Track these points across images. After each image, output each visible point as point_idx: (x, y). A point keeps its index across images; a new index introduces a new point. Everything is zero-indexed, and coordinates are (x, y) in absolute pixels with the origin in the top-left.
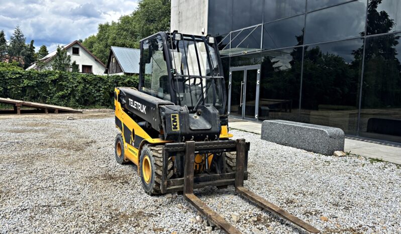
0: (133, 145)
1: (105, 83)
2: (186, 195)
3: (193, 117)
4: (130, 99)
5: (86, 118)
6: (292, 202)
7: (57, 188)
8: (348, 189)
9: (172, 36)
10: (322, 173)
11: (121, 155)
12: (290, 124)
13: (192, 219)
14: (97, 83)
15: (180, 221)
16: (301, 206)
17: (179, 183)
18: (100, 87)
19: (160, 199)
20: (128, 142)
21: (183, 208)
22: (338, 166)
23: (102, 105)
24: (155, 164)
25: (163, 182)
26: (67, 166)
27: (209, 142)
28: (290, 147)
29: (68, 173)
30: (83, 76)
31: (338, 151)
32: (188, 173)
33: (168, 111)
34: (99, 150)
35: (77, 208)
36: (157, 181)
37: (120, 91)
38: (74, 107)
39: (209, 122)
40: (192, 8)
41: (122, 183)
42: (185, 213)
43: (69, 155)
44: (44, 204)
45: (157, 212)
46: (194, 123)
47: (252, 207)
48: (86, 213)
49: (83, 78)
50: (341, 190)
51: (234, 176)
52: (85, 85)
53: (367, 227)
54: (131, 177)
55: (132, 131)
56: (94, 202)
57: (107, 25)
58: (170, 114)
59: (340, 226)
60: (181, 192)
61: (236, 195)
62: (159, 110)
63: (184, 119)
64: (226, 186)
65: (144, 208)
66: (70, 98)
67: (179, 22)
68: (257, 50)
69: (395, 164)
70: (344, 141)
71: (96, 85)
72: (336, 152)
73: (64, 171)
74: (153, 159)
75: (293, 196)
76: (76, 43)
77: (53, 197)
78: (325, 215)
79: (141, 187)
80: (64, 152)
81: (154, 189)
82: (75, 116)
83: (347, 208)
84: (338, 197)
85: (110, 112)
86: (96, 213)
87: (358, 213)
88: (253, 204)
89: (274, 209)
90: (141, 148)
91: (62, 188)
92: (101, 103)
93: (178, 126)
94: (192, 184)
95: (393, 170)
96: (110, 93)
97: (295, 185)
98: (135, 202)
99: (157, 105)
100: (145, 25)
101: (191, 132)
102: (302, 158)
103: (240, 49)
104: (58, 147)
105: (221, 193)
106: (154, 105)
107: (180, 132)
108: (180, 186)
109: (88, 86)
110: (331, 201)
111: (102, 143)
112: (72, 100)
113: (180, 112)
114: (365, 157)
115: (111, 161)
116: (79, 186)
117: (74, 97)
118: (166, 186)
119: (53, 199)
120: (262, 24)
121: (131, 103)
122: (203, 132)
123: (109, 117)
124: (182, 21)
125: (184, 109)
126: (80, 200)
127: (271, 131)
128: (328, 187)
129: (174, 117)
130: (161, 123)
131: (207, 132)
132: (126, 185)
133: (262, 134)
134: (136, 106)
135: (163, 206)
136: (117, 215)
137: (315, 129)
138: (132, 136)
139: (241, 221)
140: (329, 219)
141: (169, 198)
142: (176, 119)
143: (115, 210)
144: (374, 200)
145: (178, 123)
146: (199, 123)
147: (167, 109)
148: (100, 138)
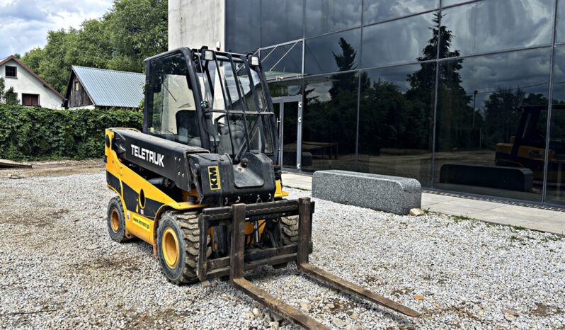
0: (142, 212)
1: (67, 121)
2: (234, 280)
3: (237, 169)
4: (133, 146)
5: (39, 175)
6: (373, 279)
7: (27, 286)
8: (437, 257)
9: (200, 54)
10: (400, 238)
11: (119, 230)
12: (351, 175)
13: (247, 313)
14: (54, 121)
15: (231, 317)
16: (386, 283)
17: (223, 265)
18: (58, 127)
19: (194, 290)
20: (132, 208)
21: (230, 299)
22: (418, 228)
23: (63, 156)
24: (185, 239)
25: (201, 264)
26: (33, 250)
27: (262, 204)
28: (353, 206)
29: (39, 262)
30: (29, 110)
31: (414, 209)
32: (237, 250)
33: (203, 162)
34: (77, 223)
35: (69, 312)
36: (189, 264)
37: (115, 133)
38: (15, 159)
39: (260, 175)
40: (200, 13)
41: (129, 270)
42: (235, 306)
43: (30, 234)
44: (14, 311)
45: (195, 309)
46: (239, 178)
47: (325, 290)
48: (86, 319)
49: (29, 114)
50: (429, 259)
51: (295, 249)
52: (34, 125)
53: (472, 304)
54: (140, 260)
55: (139, 192)
56: (94, 301)
57: (62, 34)
58: (207, 167)
59: (440, 305)
60: (225, 277)
61: (298, 275)
62: (188, 159)
63: (226, 173)
64: (284, 265)
65: (174, 304)
66: (8, 146)
67: (181, 33)
68: (298, 76)
69: (484, 222)
70: (421, 196)
71: (51, 124)
72: (412, 210)
73: (30, 258)
74: (181, 232)
75: (374, 271)
76: (12, 59)
77: (24, 299)
78: (419, 293)
79: (159, 274)
80: (20, 228)
81: (184, 275)
82: (21, 172)
83: (441, 282)
84: (427, 269)
85: (77, 165)
86: (102, 317)
87: (456, 287)
88: (324, 286)
89: (356, 290)
90: (159, 217)
91: (35, 285)
92: (60, 152)
93: (218, 184)
94: (242, 265)
95: (482, 230)
96: (75, 137)
97: (371, 257)
98: (158, 296)
99: (185, 153)
100: (124, 35)
101: (236, 190)
102: (371, 220)
103: (275, 73)
104: (7, 222)
105: (278, 275)
106: (179, 154)
107: (221, 192)
108: (225, 269)
109: (39, 126)
110: (421, 273)
111: (79, 213)
112: (12, 147)
113: (220, 164)
114: (447, 215)
115: (101, 239)
116: (62, 280)
117: (16, 143)
118: (205, 270)
119: (26, 302)
120: (303, 40)
121: (136, 151)
122: (253, 190)
123: (77, 172)
124: (186, 32)
125: (225, 158)
126: (70, 300)
127: (326, 185)
128: (413, 257)
129: (212, 170)
130: (193, 180)
131: (257, 189)
132: (135, 273)
133: (313, 190)
134: (145, 156)
135: (200, 299)
136: (134, 318)
137: (384, 181)
138: (139, 200)
139: (314, 310)
140: (425, 297)
141: (206, 287)
142: (215, 173)
143: (131, 310)
144: (471, 269)
145: (219, 179)
146: (247, 178)
147: (201, 158)
148: (74, 204)
